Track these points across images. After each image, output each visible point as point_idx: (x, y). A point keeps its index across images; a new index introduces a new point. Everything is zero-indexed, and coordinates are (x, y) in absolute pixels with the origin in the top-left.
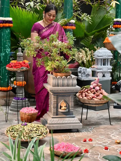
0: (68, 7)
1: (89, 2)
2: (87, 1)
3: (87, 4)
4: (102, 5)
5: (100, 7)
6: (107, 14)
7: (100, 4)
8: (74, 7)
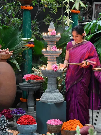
0: (26, 26)
1: (48, 22)
2: (46, 22)
3: (46, 25)
4: (60, 25)
5: (58, 26)
6: (64, 33)
7: (58, 24)
8: (35, 27)
